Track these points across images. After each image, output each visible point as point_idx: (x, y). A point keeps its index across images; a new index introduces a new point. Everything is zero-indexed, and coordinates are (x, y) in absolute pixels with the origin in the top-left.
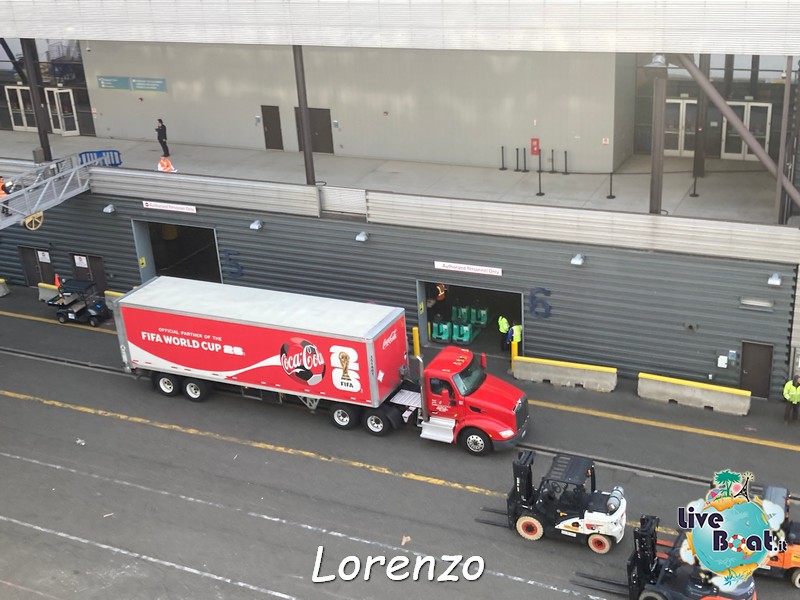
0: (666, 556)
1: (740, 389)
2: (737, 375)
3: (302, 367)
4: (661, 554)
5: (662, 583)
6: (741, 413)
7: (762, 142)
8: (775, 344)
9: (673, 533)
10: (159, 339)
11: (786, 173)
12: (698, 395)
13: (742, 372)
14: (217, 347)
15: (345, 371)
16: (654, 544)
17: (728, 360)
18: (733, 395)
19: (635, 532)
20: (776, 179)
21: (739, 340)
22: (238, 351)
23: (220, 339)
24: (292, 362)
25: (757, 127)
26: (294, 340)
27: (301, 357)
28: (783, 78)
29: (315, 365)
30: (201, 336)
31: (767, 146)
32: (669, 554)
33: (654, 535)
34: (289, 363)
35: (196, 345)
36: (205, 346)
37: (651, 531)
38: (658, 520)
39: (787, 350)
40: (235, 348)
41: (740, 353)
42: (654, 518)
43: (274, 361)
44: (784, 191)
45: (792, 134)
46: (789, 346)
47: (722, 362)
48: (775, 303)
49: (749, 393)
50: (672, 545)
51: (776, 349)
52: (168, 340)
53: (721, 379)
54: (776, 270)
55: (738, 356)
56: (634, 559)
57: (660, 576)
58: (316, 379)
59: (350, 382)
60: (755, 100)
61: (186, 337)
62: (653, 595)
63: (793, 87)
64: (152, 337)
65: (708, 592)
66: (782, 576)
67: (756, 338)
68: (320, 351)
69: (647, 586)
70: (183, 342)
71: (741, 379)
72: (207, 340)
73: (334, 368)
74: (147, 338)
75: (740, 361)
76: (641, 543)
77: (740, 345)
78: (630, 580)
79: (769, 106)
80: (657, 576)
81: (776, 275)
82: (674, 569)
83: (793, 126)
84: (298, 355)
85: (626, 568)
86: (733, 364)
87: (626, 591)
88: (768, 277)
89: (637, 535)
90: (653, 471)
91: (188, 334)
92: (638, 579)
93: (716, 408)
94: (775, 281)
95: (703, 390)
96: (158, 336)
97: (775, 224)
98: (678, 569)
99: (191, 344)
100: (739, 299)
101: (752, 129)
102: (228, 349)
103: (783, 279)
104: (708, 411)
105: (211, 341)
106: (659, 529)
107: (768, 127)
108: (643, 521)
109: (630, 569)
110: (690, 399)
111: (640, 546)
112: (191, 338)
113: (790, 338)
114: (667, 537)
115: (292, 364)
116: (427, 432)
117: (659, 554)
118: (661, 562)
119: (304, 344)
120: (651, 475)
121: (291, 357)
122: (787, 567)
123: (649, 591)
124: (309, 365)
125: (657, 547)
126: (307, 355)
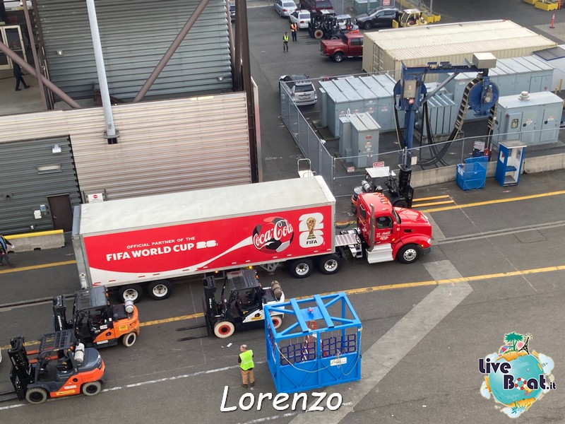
0: (36, 361)
1: (55, 229)
2: (50, 221)
3: (273, 239)
4: (32, 361)
5: (38, 380)
6: (61, 246)
7: (20, 54)
8: (70, 193)
9: (36, 343)
10: (126, 255)
11: (43, 73)
12: (27, 243)
13: (53, 218)
14: (190, 246)
15: (311, 232)
16: (25, 355)
17: (41, 212)
18: (51, 235)
19: (8, 353)
20: (37, 79)
21: (45, 196)
22: (212, 243)
23: (193, 238)
24: (263, 239)
25: (13, 44)
26: (266, 220)
27: (272, 232)
28: (22, 6)
29: (285, 235)
30: (173, 241)
31: (25, 56)
32: (38, 359)
33: (23, 349)
34: (260, 240)
35: (167, 250)
36: (177, 248)
37: (20, 348)
38: (23, 338)
39: (79, 195)
40: (208, 242)
41: (48, 204)
42: (19, 338)
43: (248, 242)
44: (46, 87)
45: (40, 45)
46: (79, 192)
47: (37, 214)
48: (61, 165)
49: (62, 231)
50: (38, 351)
51: (71, 196)
52: (136, 254)
53: (39, 227)
54: (55, 143)
55: (47, 207)
56: (14, 372)
57: (36, 376)
58: (284, 246)
59: (314, 239)
60: (6, 25)
61: (156, 247)
62: (35, 390)
63: (31, 11)
64: (118, 256)
65: (72, 373)
66: (116, 343)
67: (55, 192)
68: (289, 222)
69: (29, 386)
70: (153, 252)
71: (54, 223)
72: (179, 243)
73: (302, 232)
74: (112, 259)
75: (49, 210)
76: (15, 359)
77: (47, 200)
78: (15, 386)
79: (18, 27)
80: (34, 377)
81: (56, 146)
82: (44, 367)
83: (39, 39)
84: (269, 231)
85: (10, 380)
86: (45, 214)
87: (15, 396)
88: (51, 148)
89: (11, 355)
90: (10, 306)
91: (160, 243)
92: (21, 385)
93: (42, 248)
94: (57, 150)
95: (29, 238)
96: (126, 253)
97: (45, 111)
98: (47, 366)
99: (162, 250)
100: (36, 168)
101: (11, 47)
102: (201, 245)
103: (62, 147)
104: (37, 251)
105: (185, 242)
106: (26, 344)
107: (22, 42)
108: (12, 343)
109: (13, 380)
110: (22, 247)
111: (15, 361)
112: (162, 246)
113: (78, 186)
114: (33, 347)
115: (264, 240)
116: (372, 259)
117: (30, 362)
118: (34, 366)
119: (275, 221)
120: (10, 309)
121: (262, 235)
122: (118, 336)
123: (31, 389)
124: (279, 237)
125: (28, 357)
126: (278, 228)
